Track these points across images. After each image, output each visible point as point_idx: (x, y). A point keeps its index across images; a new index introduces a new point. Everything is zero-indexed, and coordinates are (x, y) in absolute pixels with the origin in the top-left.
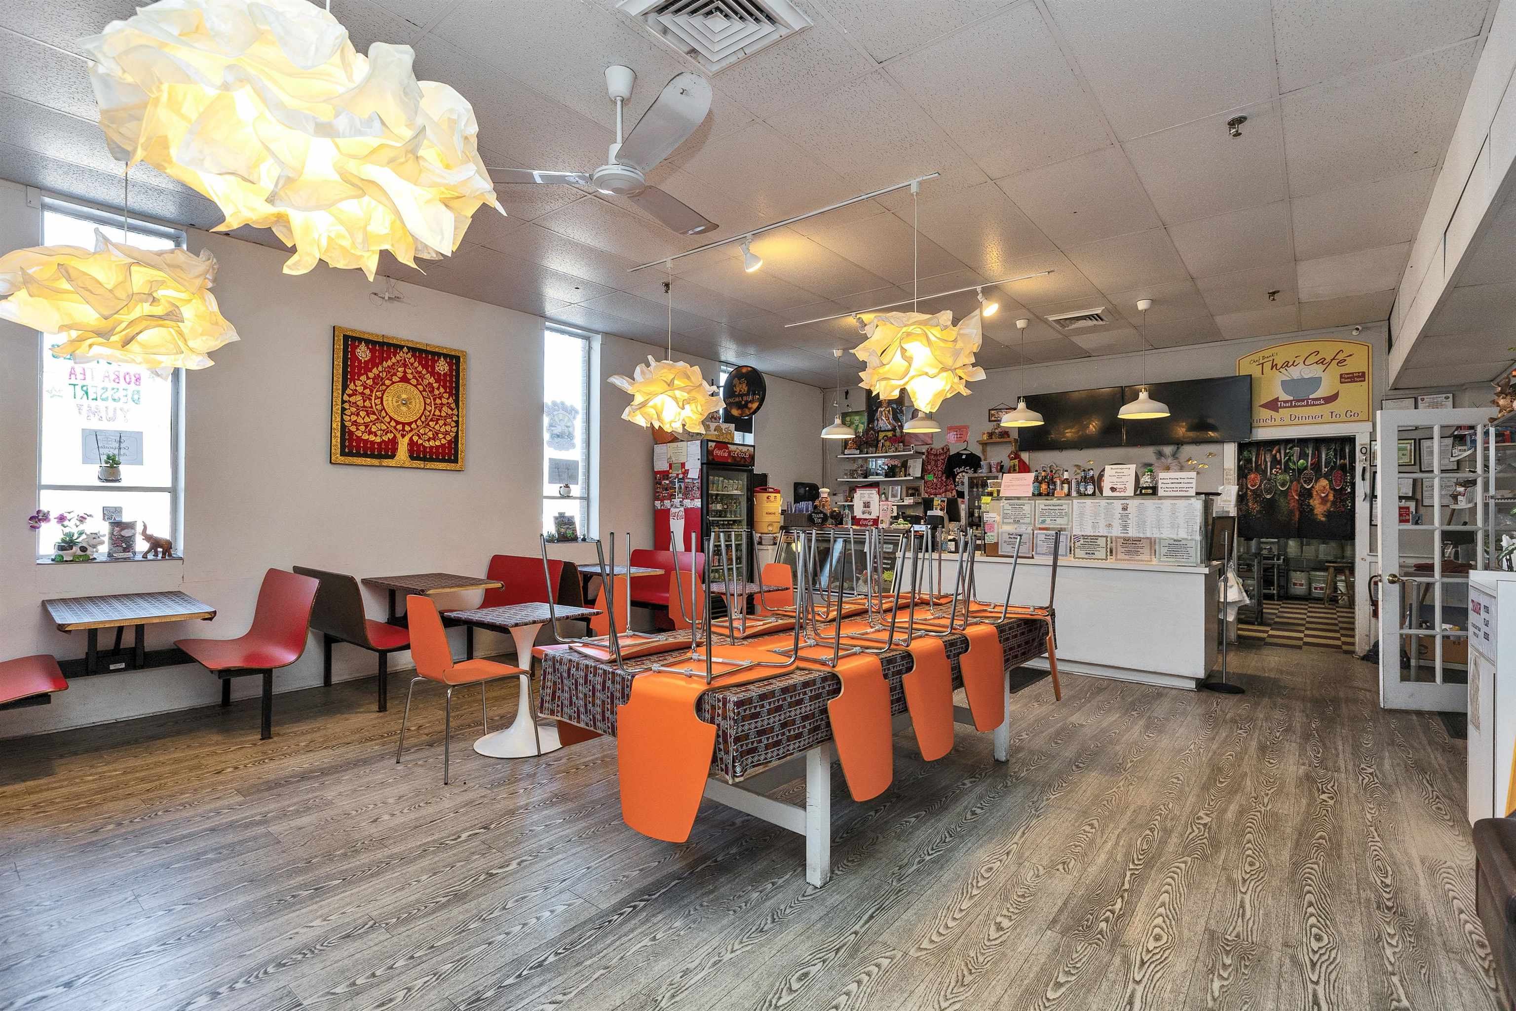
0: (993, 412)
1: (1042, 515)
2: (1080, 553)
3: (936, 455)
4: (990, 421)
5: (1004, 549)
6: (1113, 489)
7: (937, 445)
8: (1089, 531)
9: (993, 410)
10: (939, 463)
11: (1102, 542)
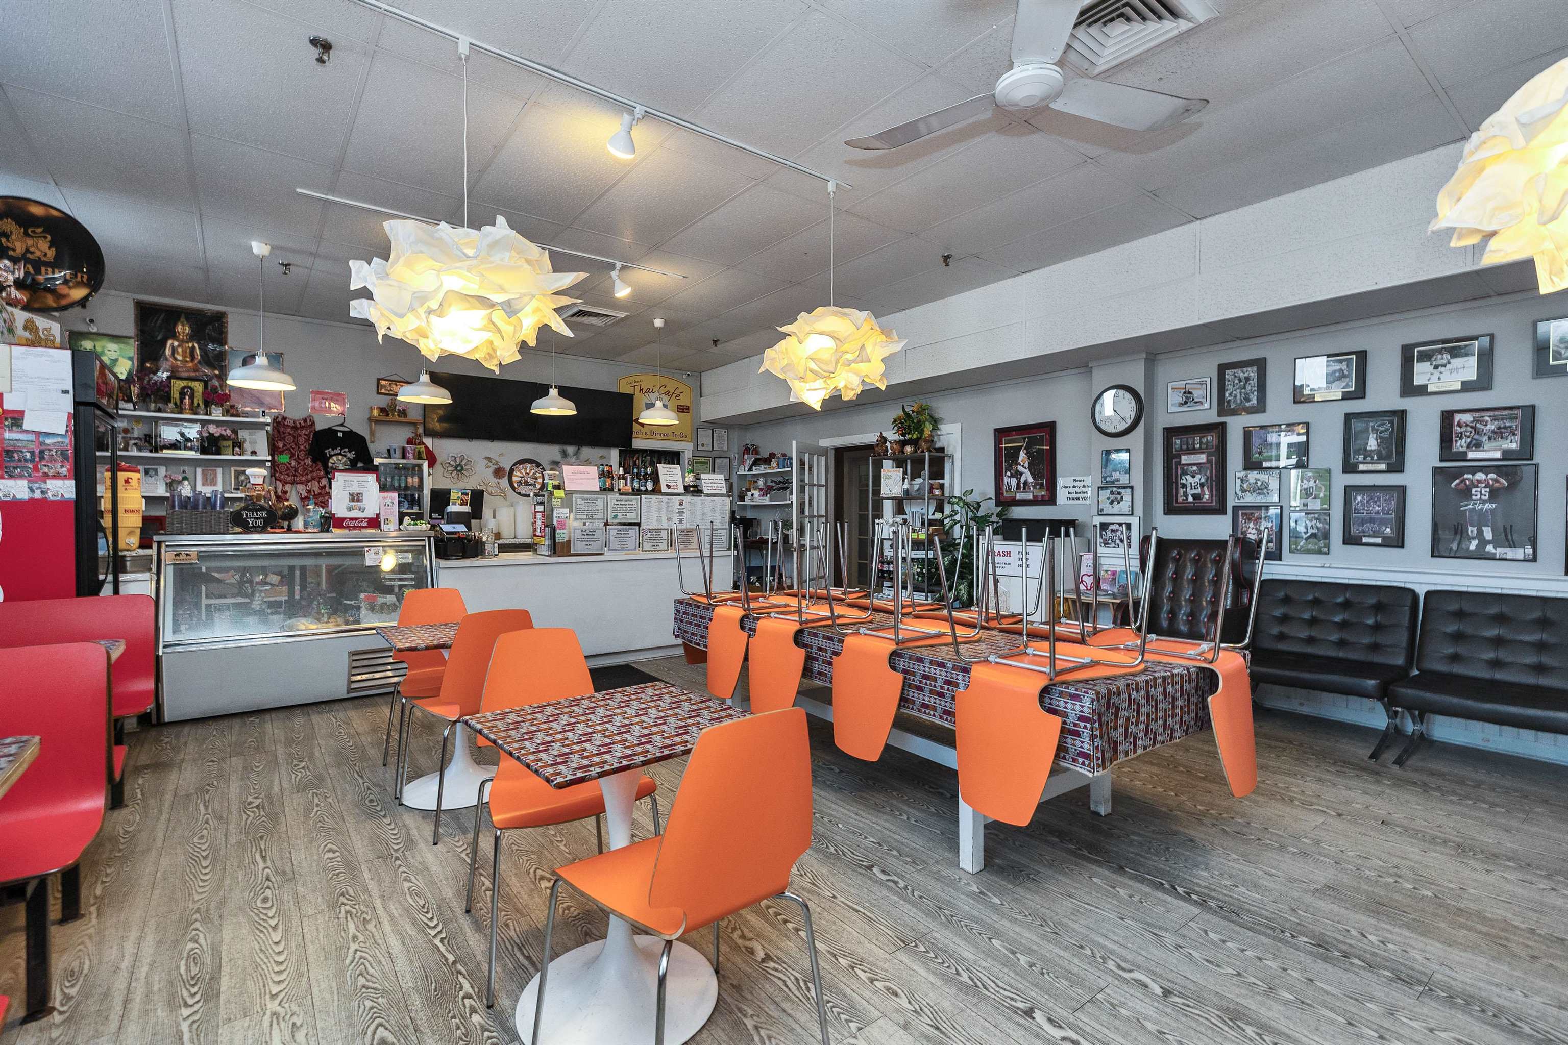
0: (383, 383)
1: (614, 510)
2: (647, 546)
3: (295, 428)
4: (378, 393)
5: (577, 547)
6: (668, 487)
7: (296, 414)
8: (654, 526)
9: (383, 379)
10: (302, 440)
11: (664, 534)
